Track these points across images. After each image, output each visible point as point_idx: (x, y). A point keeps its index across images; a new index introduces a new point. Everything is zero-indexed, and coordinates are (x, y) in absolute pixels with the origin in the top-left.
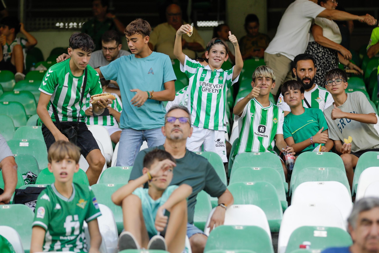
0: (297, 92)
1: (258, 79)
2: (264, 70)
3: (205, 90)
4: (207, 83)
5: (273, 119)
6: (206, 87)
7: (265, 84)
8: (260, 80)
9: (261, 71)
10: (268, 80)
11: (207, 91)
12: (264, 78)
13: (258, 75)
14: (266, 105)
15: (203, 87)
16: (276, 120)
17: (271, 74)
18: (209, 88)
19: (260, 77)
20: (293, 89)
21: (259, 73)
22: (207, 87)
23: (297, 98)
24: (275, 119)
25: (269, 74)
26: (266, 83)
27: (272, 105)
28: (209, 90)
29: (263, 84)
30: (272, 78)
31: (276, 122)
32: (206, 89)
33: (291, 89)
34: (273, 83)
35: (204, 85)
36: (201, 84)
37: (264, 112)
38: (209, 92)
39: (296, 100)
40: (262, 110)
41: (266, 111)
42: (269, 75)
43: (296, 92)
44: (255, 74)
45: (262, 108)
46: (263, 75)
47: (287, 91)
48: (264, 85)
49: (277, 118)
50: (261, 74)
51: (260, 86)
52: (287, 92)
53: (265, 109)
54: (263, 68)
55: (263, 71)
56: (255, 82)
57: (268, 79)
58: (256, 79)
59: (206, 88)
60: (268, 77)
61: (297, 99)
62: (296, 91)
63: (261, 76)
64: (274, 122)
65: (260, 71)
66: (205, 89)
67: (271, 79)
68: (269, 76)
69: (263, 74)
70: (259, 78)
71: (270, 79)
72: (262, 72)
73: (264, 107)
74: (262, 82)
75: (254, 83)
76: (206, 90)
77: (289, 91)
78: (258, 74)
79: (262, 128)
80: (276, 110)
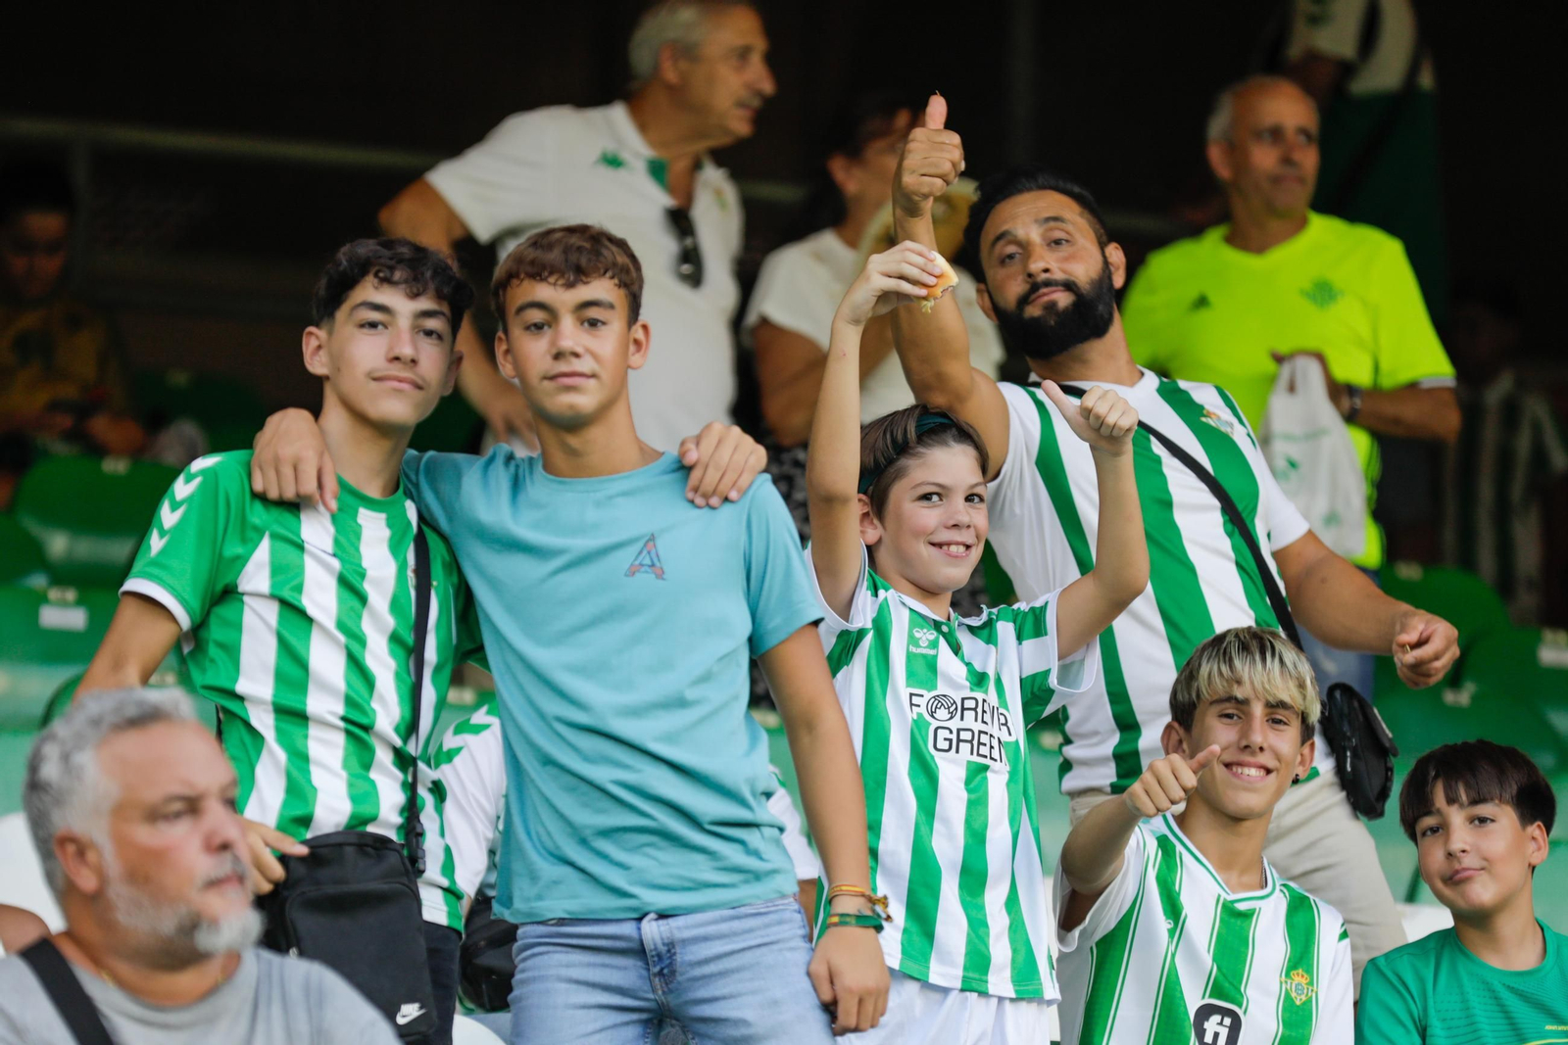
0: (1493, 821)
1: (1215, 709)
2: (1258, 657)
3: (951, 740)
4: (963, 699)
5: (1287, 975)
6: (955, 724)
7: (1261, 749)
8: (1229, 716)
9: (1237, 663)
10: (1279, 722)
11: (965, 748)
12: (1258, 710)
13: (1219, 685)
14: (1246, 879)
15: (935, 724)
16: (1304, 981)
17: (1301, 686)
18: (977, 726)
19: (1231, 699)
20: (1464, 797)
21: (1225, 669)
22: (962, 725)
23: (1486, 859)
24: (1297, 979)
25: (1292, 685)
26: (1265, 738)
27: (1278, 888)
28: (975, 742)
29: (1247, 747)
30: (1303, 713)
31: (1304, 998)
32: (954, 737)
33: (1451, 800)
34: (1303, 743)
35: (942, 714)
36: (923, 706)
37: (1235, 922)
38: (975, 758)
39: (1483, 869)
40: (1224, 905)
41: (1247, 916)
42: (1286, 692)
43: (1483, 820)
44: (1201, 679)
45: (1224, 895)
46: (1254, 689)
47: (1428, 813)
48: (1253, 754)
49: (1309, 971)
50: (1239, 682)
51: (1228, 757)
52: (1429, 821)
53: (1242, 907)
54: (1254, 645)
55: (1254, 660)
56: (1195, 731)
57: (1280, 715)
58: (1198, 712)
59: (959, 731)
60: (1282, 705)
61: (1484, 864)
62: (1484, 810)
63: (1239, 693)
64: (1293, 995)
65: (1231, 659)
66: (949, 736)
67: (1298, 714)
68: (1286, 698)
69: (1252, 683)
70: (1227, 705)
71: (1294, 716)
72: (1247, 669)
73: (1234, 892)
74: (1245, 732)
75: (1181, 731)
76: (959, 740)
77: (1439, 812)
78: (1217, 679)
79: (1221, 1024)
80: (1300, 918)
